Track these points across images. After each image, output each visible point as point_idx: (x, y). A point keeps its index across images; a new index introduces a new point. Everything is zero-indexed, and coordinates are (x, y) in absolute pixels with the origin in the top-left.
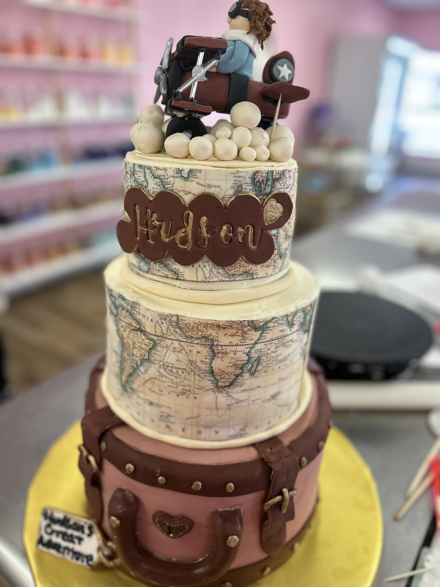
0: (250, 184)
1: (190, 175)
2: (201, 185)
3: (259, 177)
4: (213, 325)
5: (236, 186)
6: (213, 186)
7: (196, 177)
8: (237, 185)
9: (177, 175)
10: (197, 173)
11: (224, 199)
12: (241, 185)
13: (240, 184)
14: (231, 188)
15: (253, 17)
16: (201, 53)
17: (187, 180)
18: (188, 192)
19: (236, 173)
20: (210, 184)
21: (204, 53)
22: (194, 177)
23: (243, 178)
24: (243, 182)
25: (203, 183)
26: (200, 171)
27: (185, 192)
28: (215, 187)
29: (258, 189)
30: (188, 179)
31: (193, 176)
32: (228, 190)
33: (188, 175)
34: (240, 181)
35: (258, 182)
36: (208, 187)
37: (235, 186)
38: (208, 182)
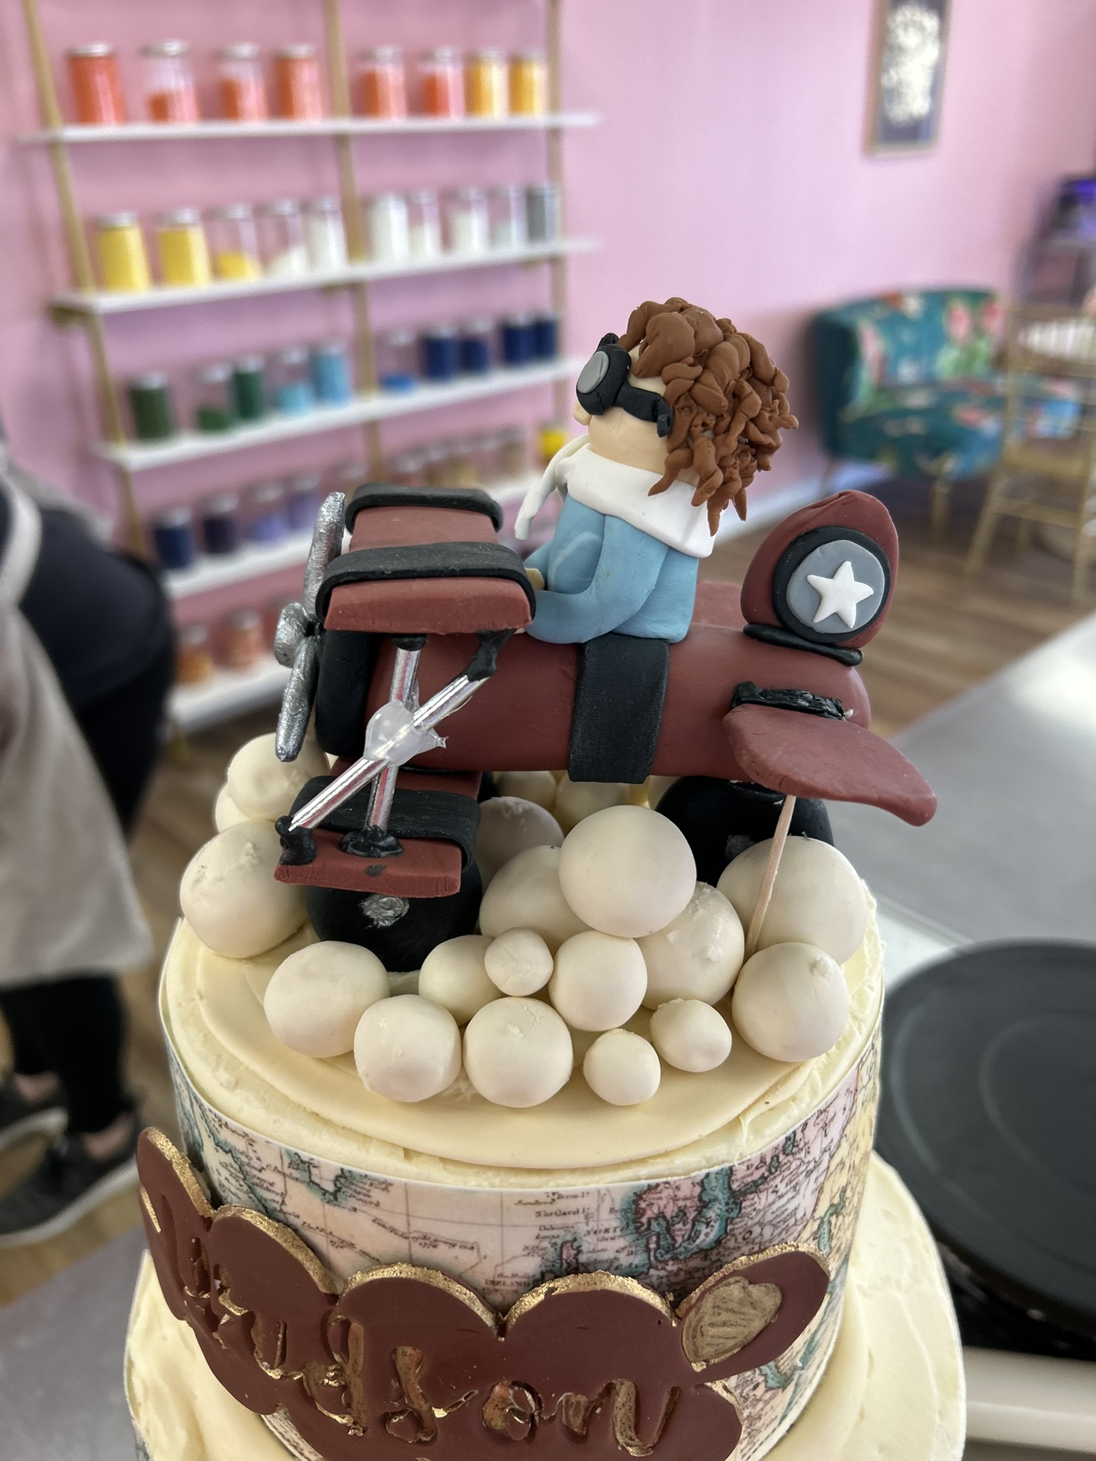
0: (618, 1232)
1: (344, 1189)
2: (393, 1230)
3: (662, 1203)
5: (549, 1246)
6: (445, 1243)
7: (367, 1199)
8: (553, 1241)
9: (296, 1174)
10: (372, 1188)
11: (497, 1287)
12: (575, 1240)
13: (569, 1237)
14: (526, 1252)
17: (335, 1202)
18: (343, 1241)
19: (549, 1200)
20: (431, 1234)
21: (415, 654)
22: (360, 1200)
23: (581, 1217)
24: (582, 1228)
25: (400, 1224)
26: (384, 1186)
27: (331, 1238)
28: (454, 1245)
29: (658, 1242)
30: (339, 1200)
31: (356, 1195)
32: (514, 1257)
33: (335, 1185)
34: (566, 1228)
35: (656, 1218)
36: (420, 1241)
37: (546, 1244)
38: (420, 1226)
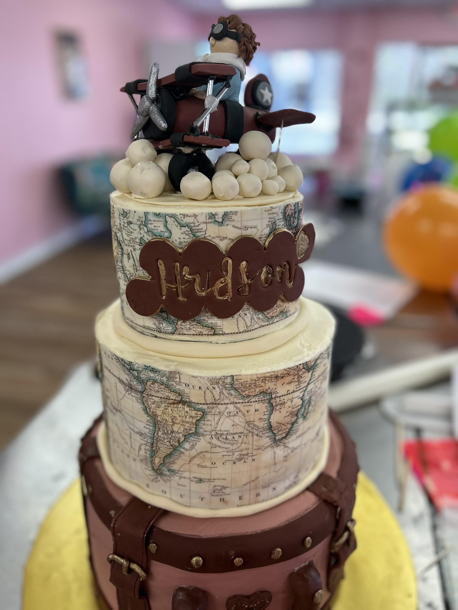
0: (282, 220)
1: (225, 219)
2: (238, 228)
3: (289, 210)
4: (271, 377)
5: (271, 224)
6: (250, 227)
7: (231, 220)
8: (272, 222)
9: (210, 221)
10: (232, 215)
11: (261, 239)
12: (275, 222)
13: (274, 221)
14: (266, 227)
15: (243, 40)
16: (211, 81)
17: (222, 225)
18: (224, 238)
19: (270, 209)
20: (247, 226)
21: (213, 81)
22: (229, 221)
23: (276, 214)
24: (276, 218)
25: (239, 226)
26: (236, 213)
27: (220, 238)
28: (252, 228)
29: (288, 223)
30: (223, 223)
31: (228, 219)
32: (264, 229)
33: (222, 218)
34: (274, 218)
35: (288, 216)
36: (244, 229)
37: (270, 223)
38: (245, 224)
